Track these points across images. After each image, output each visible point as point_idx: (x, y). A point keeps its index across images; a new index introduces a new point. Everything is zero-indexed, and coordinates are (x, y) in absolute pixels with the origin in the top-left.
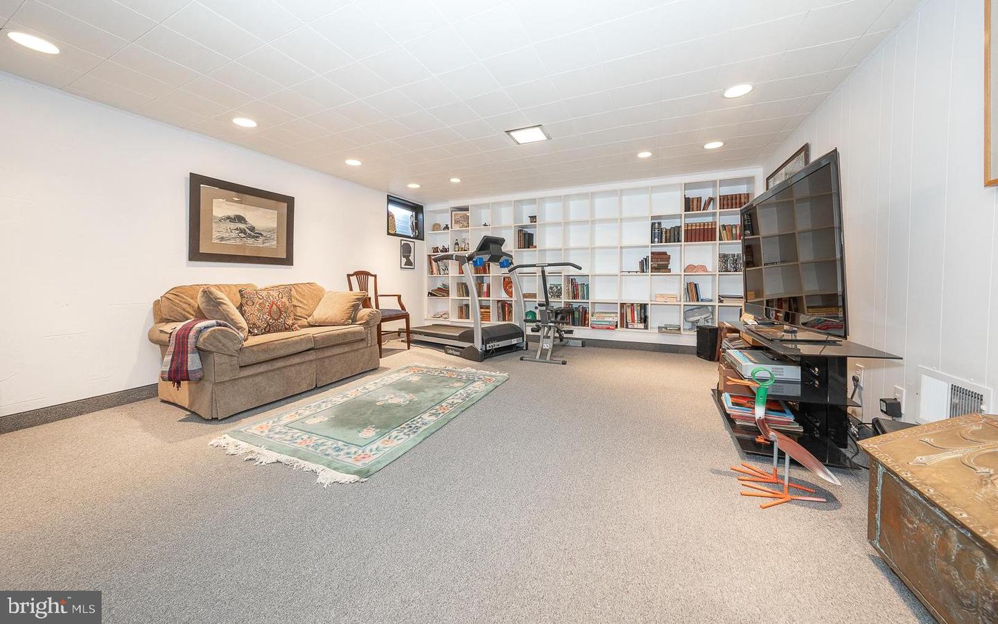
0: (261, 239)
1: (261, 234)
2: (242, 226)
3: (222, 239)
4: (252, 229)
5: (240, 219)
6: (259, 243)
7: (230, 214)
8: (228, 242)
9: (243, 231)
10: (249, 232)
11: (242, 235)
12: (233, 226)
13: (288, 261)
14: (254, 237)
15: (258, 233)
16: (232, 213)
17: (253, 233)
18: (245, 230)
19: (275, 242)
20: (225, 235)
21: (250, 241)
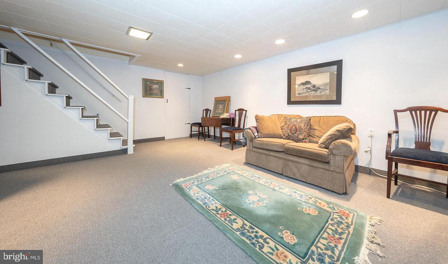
0: (319, 92)
1: (319, 88)
2: (309, 86)
3: (300, 94)
4: (314, 86)
5: (308, 83)
6: (318, 93)
7: (302, 82)
8: (302, 95)
9: (309, 88)
10: (312, 88)
11: (309, 90)
12: (305, 87)
13: (338, 101)
14: (315, 90)
15: (318, 88)
16: (304, 81)
17: (315, 88)
18: (310, 88)
19: (328, 91)
20: (301, 92)
21: (313, 93)
